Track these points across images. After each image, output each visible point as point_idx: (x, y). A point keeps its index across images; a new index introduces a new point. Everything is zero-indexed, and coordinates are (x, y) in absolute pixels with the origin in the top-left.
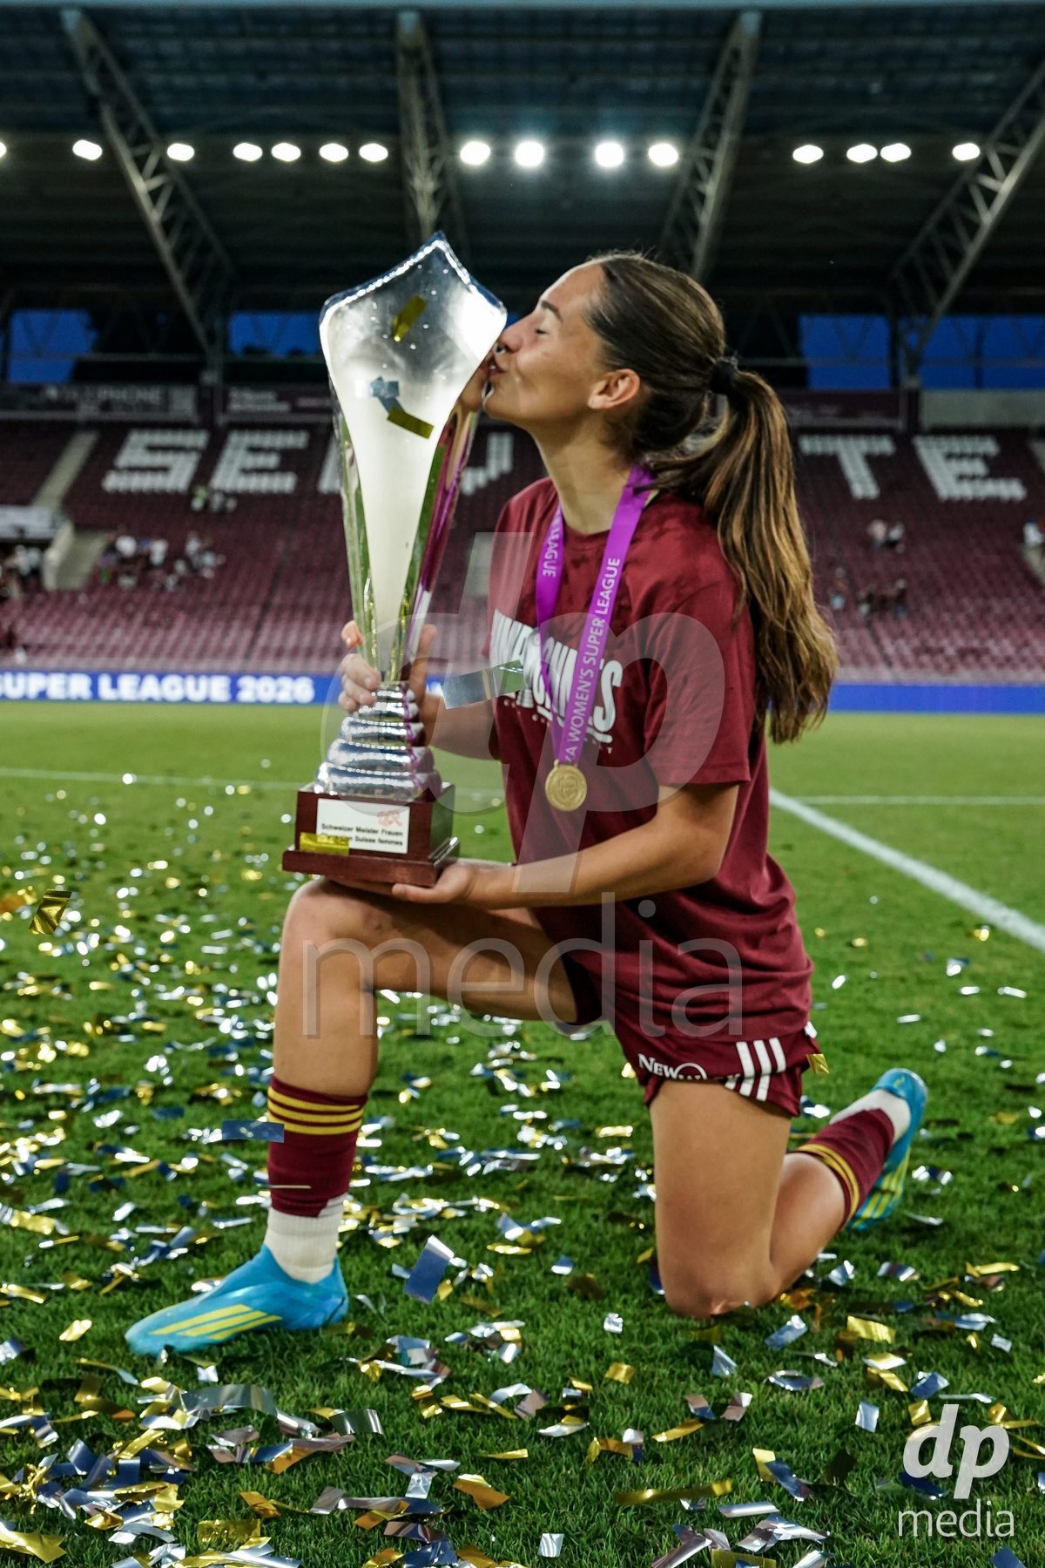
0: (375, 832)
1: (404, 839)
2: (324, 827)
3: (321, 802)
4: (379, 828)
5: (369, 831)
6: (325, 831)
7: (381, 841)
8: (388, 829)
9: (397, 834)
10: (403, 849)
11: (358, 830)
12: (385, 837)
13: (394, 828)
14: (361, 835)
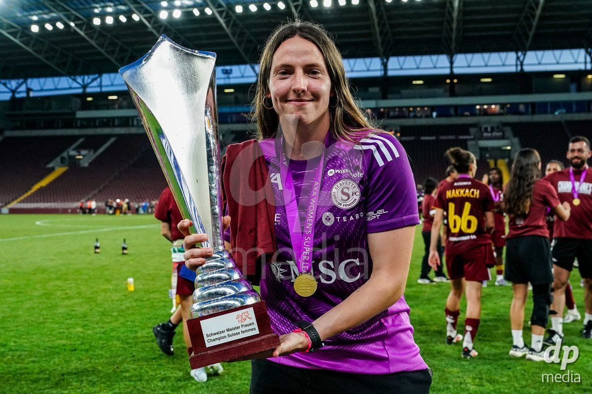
0: (238, 328)
1: (256, 326)
2: (208, 336)
4: (239, 325)
5: (234, 329)
6: (209, 338)
7: (243, 332)
8: (244, 324)
9: (250, 324)
10: (257, 332)
11: (228, 330)
12: (244, 329)
13: (248, 322)
14: (230, 333)
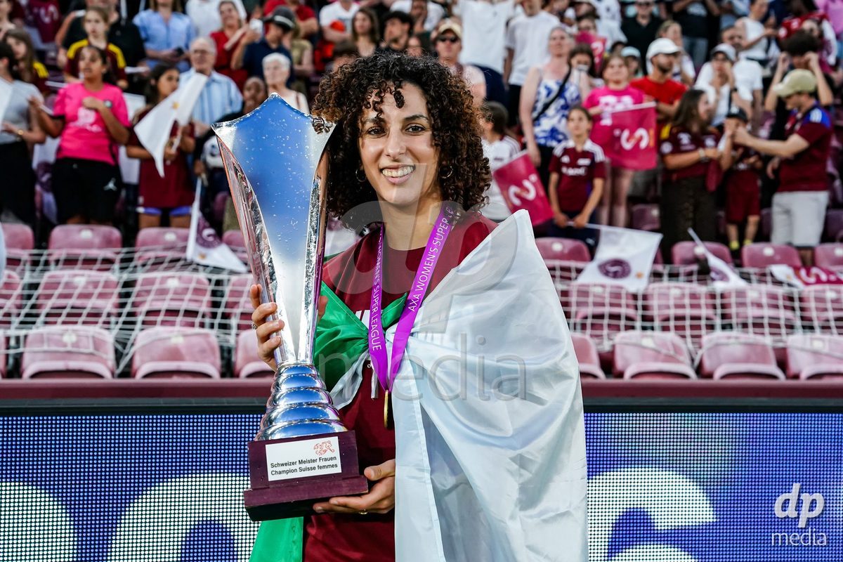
0: (314, 461)
1: (338, 461)
2: (273, 466)
3: (267, 447)
4: (317, 457)
5: (309, 462)
7: (320, 467)
8: (323, 457)
9: (331, 459)
10: (338, 470)
11: (301, 462)
12: (322, 463)
13: (328, 455)
14: (303, 466)
